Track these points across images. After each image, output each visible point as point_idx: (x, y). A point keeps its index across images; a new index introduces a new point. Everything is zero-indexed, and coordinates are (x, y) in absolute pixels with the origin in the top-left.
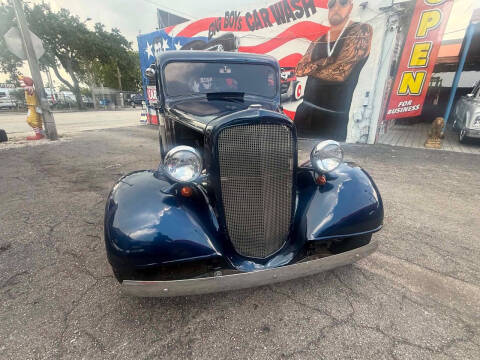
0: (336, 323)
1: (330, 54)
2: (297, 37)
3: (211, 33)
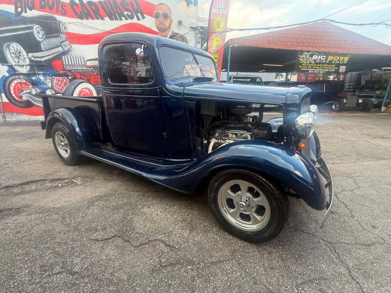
3: (19, 10)
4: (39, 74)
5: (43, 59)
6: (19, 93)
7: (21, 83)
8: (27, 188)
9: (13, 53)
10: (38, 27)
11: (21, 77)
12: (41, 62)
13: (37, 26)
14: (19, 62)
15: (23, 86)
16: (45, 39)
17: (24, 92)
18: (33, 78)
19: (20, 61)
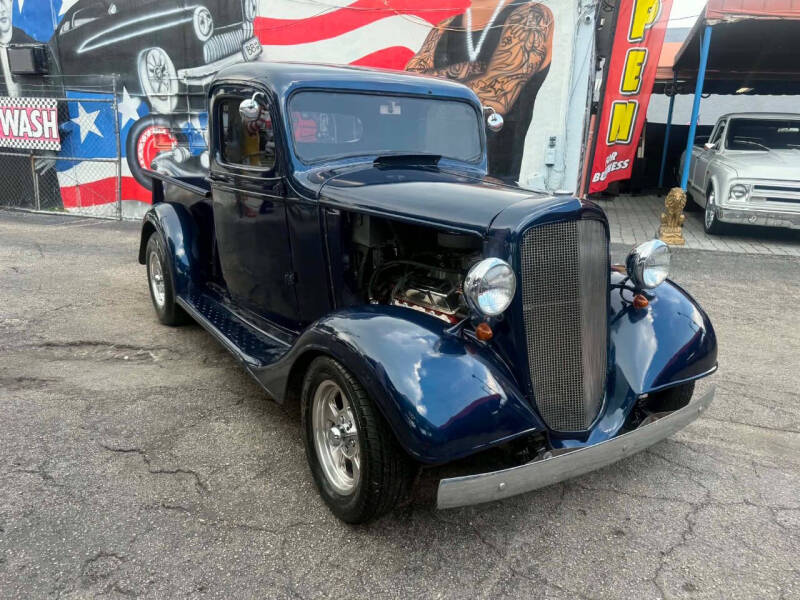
1: (473, 54)
2: (402, 12)
4: (192, 116)
5: (204, 82)
6: (152, 158)
7: (157, 136)
8: (76, 352)
9: (152, 71)
10: (202, 11)
11: (160, 121)
12: (199, 88)
13: (202, 8)
14: (159, 90)
15: (162, 142)
16: (213, 36)
17: (161, 156)
18: (182, 125)
19: (163, 87)
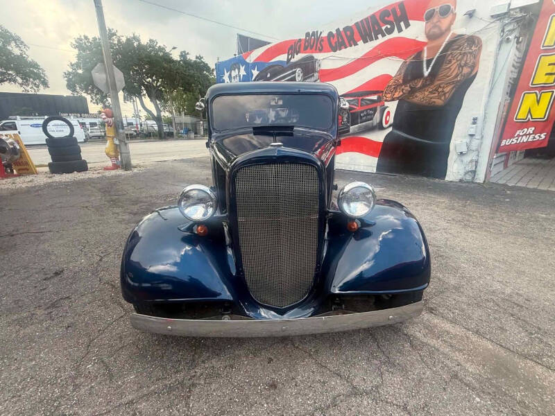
0: (355, 392)
1: (426, 73)
2: (387, 56)
3: (290, 56)
13: (299, 69)
